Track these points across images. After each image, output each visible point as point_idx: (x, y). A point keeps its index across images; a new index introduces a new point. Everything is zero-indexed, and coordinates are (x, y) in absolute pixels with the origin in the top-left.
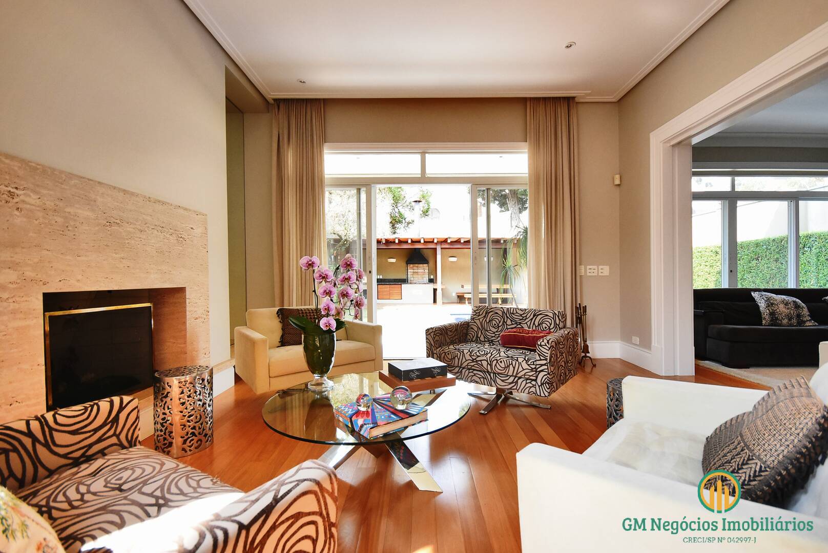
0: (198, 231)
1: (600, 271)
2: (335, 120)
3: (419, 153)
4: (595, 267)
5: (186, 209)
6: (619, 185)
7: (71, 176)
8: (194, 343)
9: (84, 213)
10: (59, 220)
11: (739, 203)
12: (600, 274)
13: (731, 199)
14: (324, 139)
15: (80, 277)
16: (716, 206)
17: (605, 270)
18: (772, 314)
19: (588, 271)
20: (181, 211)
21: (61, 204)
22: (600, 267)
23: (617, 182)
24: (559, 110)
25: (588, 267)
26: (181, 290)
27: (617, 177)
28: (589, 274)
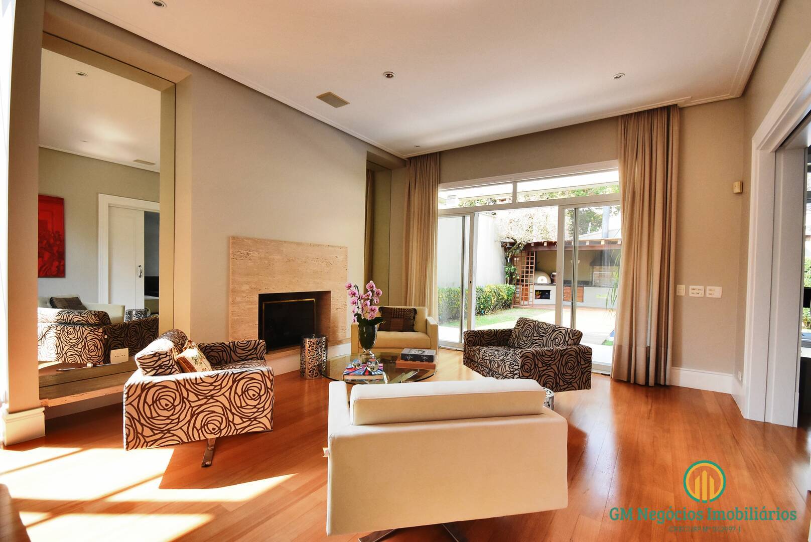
0: (341, 258)
1: (708, 292)
2: (447, 166)
3: (511, 182)
4: (702, 287)
5: (333, 247)
6: (740, 194)
7: (271, 241)
8: (336, 323)
9: (277, 257)
10: (266, 262)
12: (708, 295)
14: (439, 181)
15: (274, 287)
17: (716, 292)
19: (691, 291)
20: (329, 248)
21: (267, 255)
22: (708, 288)
23: (737, 190)
24: (656, 122)
25: (691, 287)
26: (329, 292)
27: (737, 184)
28: (691, 295)
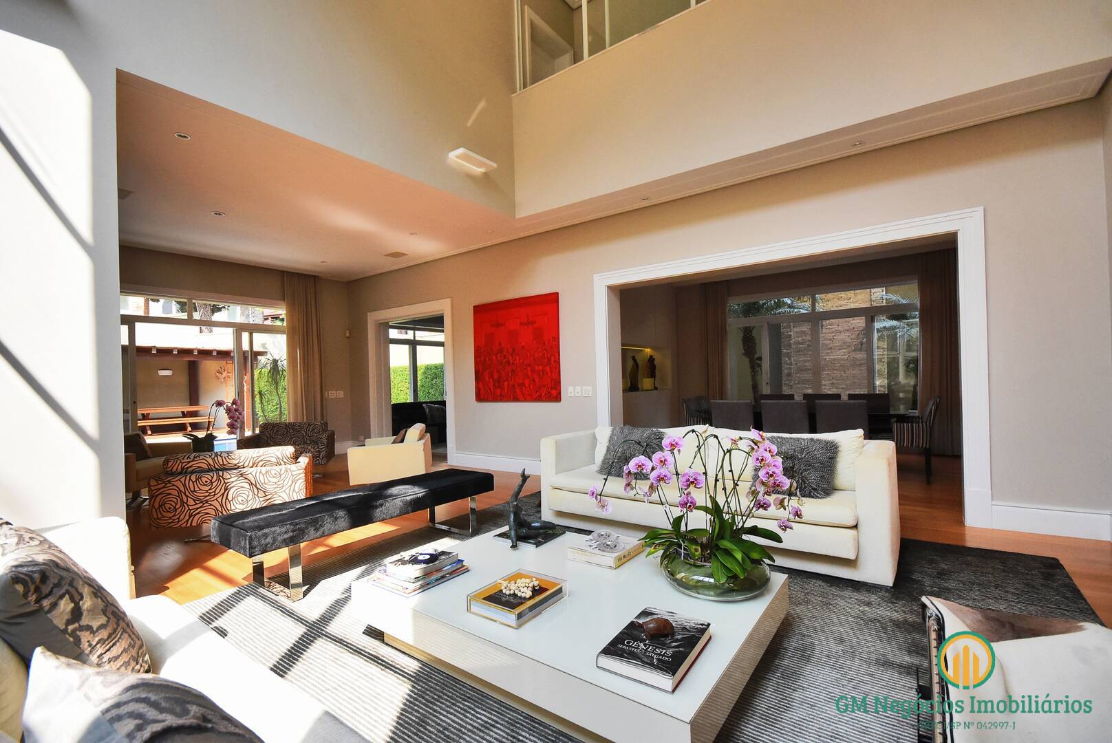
1: (338, 394)
4: (335, 392)
6: (348, 337)
11: (418, 347)
12: (338, 397)
13: (413, 344)
16: (406, 347)
17: (341, 394)
18: (432, 416)
19: (330, 395)
22: (338, 392)
23: (348, 335)
24: (308, 283)
25: (330, 392)
27: (348, 332)
28: (330, 397)
